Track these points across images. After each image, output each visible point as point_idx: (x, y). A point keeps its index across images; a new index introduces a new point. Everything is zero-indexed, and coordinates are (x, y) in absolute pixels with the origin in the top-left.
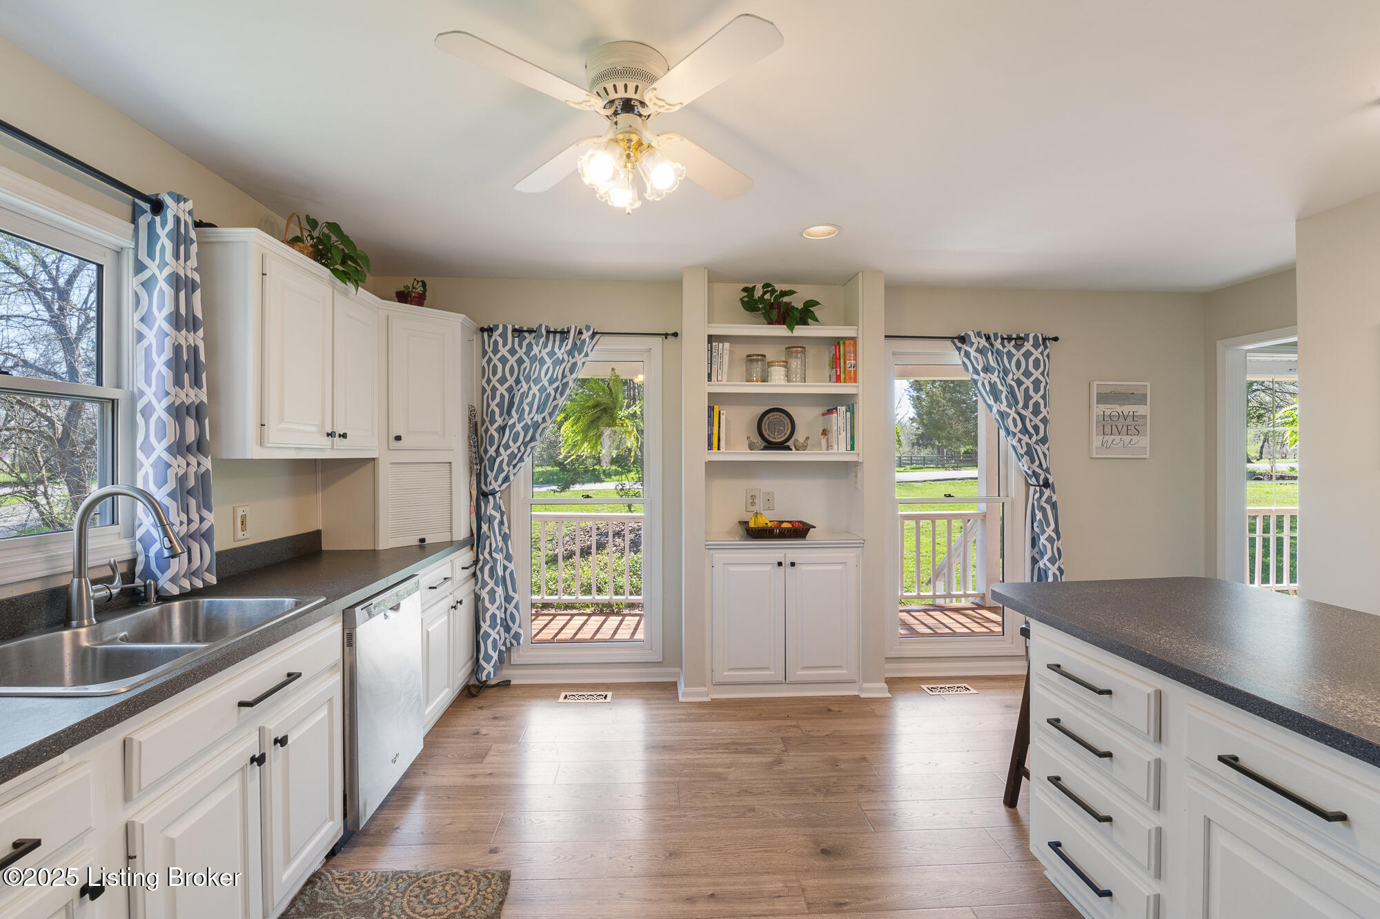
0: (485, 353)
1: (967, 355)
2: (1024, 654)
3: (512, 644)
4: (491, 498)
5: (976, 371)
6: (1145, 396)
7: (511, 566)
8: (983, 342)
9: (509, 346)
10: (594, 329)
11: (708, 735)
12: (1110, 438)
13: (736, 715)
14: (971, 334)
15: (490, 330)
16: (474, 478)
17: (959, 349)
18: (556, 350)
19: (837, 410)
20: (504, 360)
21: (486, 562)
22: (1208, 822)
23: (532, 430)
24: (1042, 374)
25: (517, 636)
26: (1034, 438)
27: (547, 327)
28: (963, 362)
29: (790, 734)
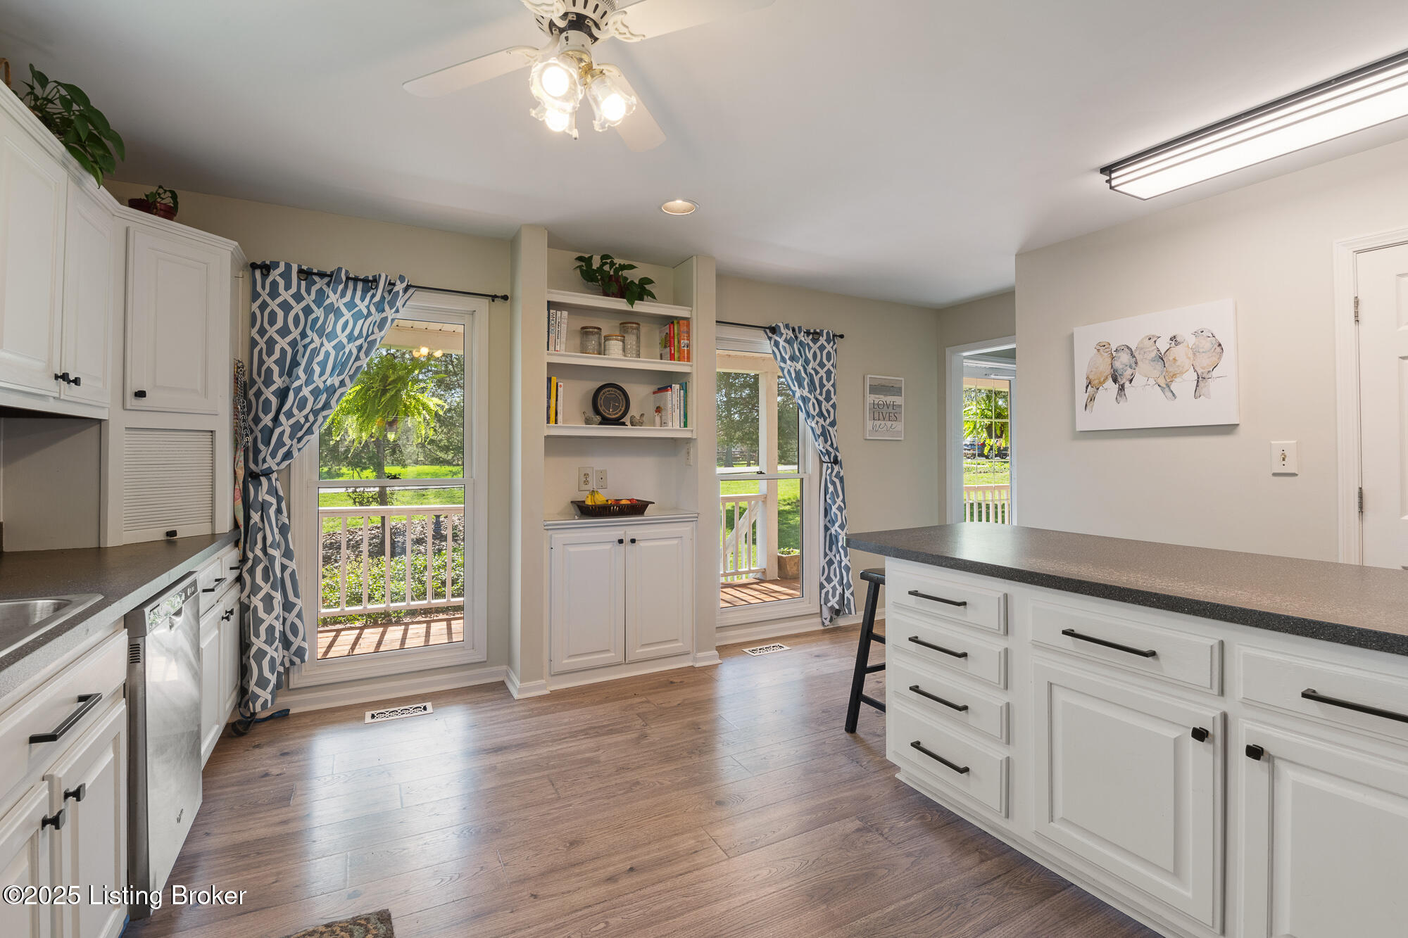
0: (255, 296)
1: (777, 344)
2: (819, 611)
3: (292, 663)
4: (263, 479)
5: (784, 360)
6: (900, 388)
7: (292, 565)
8: (790, 333)
9: (294, 289)
10: (408, 282)
11: (561, 725)
12: (878, 423)
13: (582, 702)
14: (781, 325)
15: (266, 269)
16: (241, 454)
17: (770, 338)
18: (357, 301)
19: (671, 388)
20: (286, 307)
21: (257, 561)
22: (1051, 684)
23: (325, 396)
24: (832, 365)
25: (300, 652)
26: (828, 421)
27: (347, 272)
28: (773, 351)
29: (644, 710)
